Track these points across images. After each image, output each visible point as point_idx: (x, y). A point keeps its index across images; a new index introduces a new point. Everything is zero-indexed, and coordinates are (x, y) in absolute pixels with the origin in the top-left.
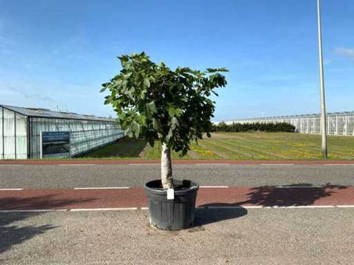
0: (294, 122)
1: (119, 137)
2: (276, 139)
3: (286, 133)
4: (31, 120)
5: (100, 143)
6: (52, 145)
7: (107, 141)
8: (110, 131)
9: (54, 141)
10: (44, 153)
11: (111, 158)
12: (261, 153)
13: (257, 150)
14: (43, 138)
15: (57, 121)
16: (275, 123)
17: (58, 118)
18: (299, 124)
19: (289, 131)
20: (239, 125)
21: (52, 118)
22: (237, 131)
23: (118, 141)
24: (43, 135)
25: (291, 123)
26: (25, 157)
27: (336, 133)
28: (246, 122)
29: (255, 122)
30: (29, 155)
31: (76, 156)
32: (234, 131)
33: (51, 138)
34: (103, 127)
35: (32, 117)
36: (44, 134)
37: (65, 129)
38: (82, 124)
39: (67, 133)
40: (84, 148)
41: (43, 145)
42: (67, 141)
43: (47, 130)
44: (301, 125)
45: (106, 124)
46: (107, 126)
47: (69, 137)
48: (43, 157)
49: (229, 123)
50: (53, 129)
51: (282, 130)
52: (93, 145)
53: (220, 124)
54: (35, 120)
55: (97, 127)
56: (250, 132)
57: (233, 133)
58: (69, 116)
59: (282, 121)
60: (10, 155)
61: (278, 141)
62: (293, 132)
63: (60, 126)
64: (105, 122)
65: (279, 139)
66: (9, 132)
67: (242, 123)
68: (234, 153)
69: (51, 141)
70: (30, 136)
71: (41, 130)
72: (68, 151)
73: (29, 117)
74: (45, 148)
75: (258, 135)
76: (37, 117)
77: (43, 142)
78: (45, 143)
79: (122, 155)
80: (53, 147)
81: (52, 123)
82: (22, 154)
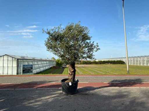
0: (124, 60)
1: (51, 66)
2: (116, 67)
5: (45, 68)
6: (26, 70)
7: (47, 68)
8: (48, 64)
9: (27, 68)
10: (23, 73)
11: (49, 74)
16: (116, 61)
18: (126, 61)
19: (122, 64)
22: (100, 64)
23: (51, 68)
24: (23, 66)
26: (16, 74)
27: (142, 65)
28: (104, 60)
29: (108, 60)
34: (45, 62)
35: (19, 59)
36: (23, 65)
37: (31, 63)
38: (37, 62)
39: (32, 65)
40: (38, 70)
42: (32, 68)
49: (97, 61)
50: (26, 63)
51: (119, 63)
52: (42, 69)
53: (93, 61)
54: (20, 60)
55: (43, 63)
56: (106, 64)
57: (99, 65)
59: (119, 60)
60: (10, 73)
62: (124, 64)
63: (29, 62)
64: (46, 61)
66: (10, 65)
67: (102, 60)
69: (26, 68)
70: (18, 66)
72: (32, 72)
74: (23, 71)
75: (109, 65)
77: (23, 68)
79: (53, 74)
80: (27, 71)
81: (26, 61)
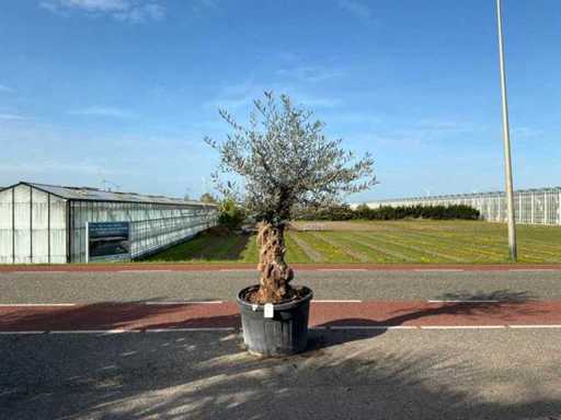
0: (477, 204)
1: (201, 228)
2: (447, 231)
3: (464, 222)
4: (74, 205)
5: (174, 237)
6: (103, 242)
7: (183, 234)
8: (188, 220)
9: (106, 236)
10: (91, 255)
11: (192, 261)
12: (423, 254)
13: (417, 248)
14: (90, 232)
15: (110, 205)
16: (446, 206)
17: (111, 201)
18: (485, 207)
19: (469, 218)
20: (389, 209)
21: (102, 201)
22: (387, 219)
23: (199, 235)
24: (90, 228)
25: (473, 205)
26: (63, 260)
27: (545, 221)
28: (401, 204)
29: (416, 203)
30: (69, 258)
31: (137, 259)
32: (381, 219)
33: (102, 232)
34: (177, 213)
35: (74, 200)
36: (92, 225)
37: (121, 217)
38: (146, 210)
39: (126, 224)
40: (149, 245)
41: (90, 243)
42: (126, 236)
43: (95, 221)
44: (489, 209)
45: (181, 209)
46: (184, 211)
47: (127, 231)
48: (90, 260)
49: (373, 206)
50: (104, 218)
51: (459, 217)
52: (164, 240)
53: (359, 207)
54: (77, 205)
55: (168, 214)
56: (407, 220)
57: (379, 222)
58: (125, 198)
59: (458, 202)
60: (40, 257)
61: (450, 235)
62: (476, 219)
63: (114, 213)
64: (179, 206)
65: (453, 231)
66: (40, 225)
67: (394, 205)
68: (379, 253)
69: (103, 236)
70: (71, 229)
71: (86, 220)
72: (126, 252)
73: (70, 200)
74: (93, 246)
75: (420, 224)
76: (81, 200)
77: (90, 237)
78: (93, 240)
79: (209, 257)
80: (106, 245)
81: (102, 209)
82: (59, 256)
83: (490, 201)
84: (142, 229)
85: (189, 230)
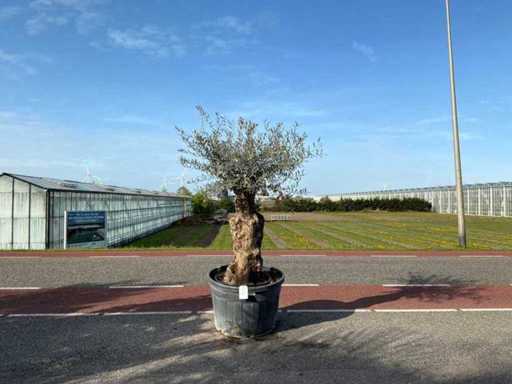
0: (429, 197)
1: (176, 218)
2: (402, 221)
3: (418, 213)
4: (52, 196)
5: (151, 226)
6: (80, 230)
7: (160, 223)
8: (164, 210)
9: (84, 224)
10: (68, 242)
12: (379, 241)
13: (375, 237)
14: (68, 221)
15: (88, 196)
16: (401, 198)
17: (90, 192)
18: (436, 200)
19: (422, 210)
20: (349, 202)
21: (81, 192)
22: (347, 210)
23: (174, 224)
24: (68, 216)
25: (426, 198)
26: (42, 247)
27: (491, 213)
28: (360, 197)
29: (373, 197)
30: (48, 244)
31: (114, 246)
32: (342, 210)
33: (79, 220)
34: (154, 204)
35: (54, 190)
36: (70, 214)
37: (99, 207)
38: (124, 200)
39: (102, 213)
40: (126, 233)
41: (68, 230)
42: (102, 224)
43: (74, 210)
44: (440, 201)
45: (157, 200)
46: (160, 202)
47: (104, 219)
48: (68, 246)
49: (335, 199)
50: (83, 207)
51: (413, 209)
52: (141, 229)
53: (322, 200)
54: (56, 195)
55: (144, 205)
56: (366, 212)
57: (341, 213)
59: (412, 196)
60: (21, 244)
61: (404, 225)
62: (429, 211)
63: (93, 203)
64: (155, 197)
65: (406, 222)
66: (22, 213)
67: (354, 198)
68: (340, 241)
69: (79, 224)
70: (50, 217)
71: (63, 210)
72: (102, 239)
73: (49, 190)
74: (70, 234)
75: (377, 215)
76: (60, 191)
77: (68, 225)
78: (70, 228)
79: (180, 244)
80: (83, 233)
81: (81, 199)
82: (39, 242)
83: (440, 195)
84: (120, 218)
85: (165, 220)
